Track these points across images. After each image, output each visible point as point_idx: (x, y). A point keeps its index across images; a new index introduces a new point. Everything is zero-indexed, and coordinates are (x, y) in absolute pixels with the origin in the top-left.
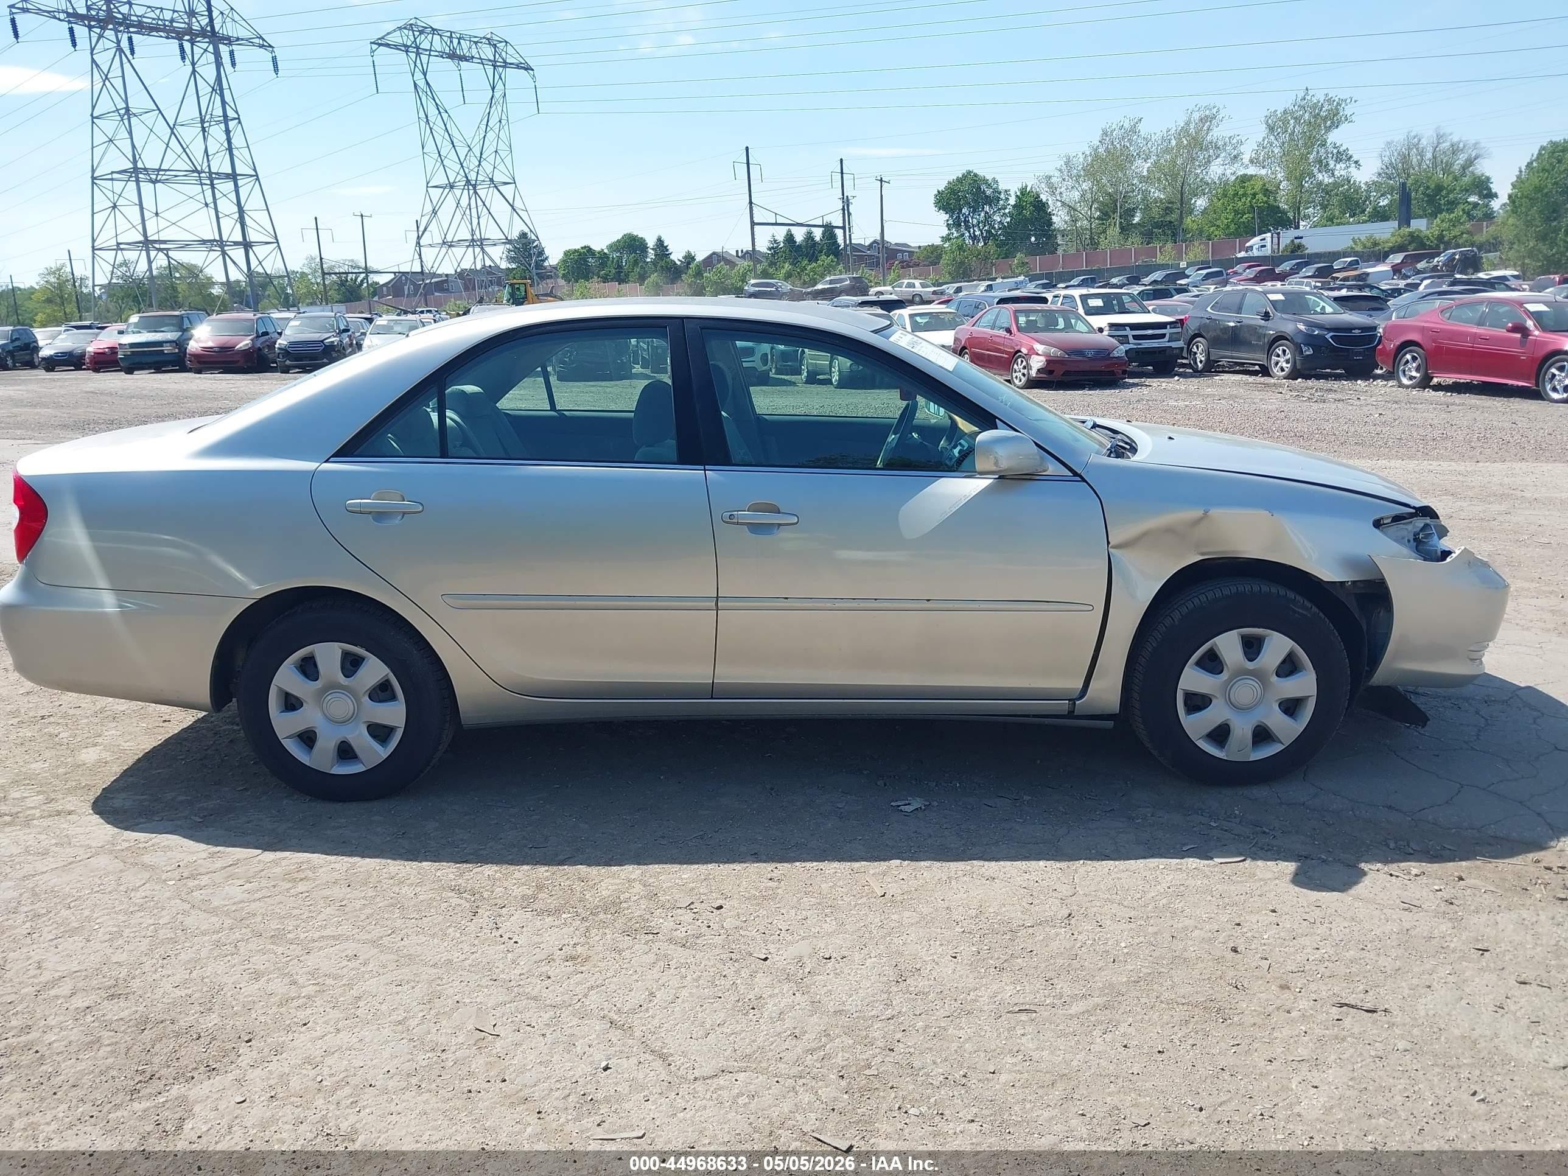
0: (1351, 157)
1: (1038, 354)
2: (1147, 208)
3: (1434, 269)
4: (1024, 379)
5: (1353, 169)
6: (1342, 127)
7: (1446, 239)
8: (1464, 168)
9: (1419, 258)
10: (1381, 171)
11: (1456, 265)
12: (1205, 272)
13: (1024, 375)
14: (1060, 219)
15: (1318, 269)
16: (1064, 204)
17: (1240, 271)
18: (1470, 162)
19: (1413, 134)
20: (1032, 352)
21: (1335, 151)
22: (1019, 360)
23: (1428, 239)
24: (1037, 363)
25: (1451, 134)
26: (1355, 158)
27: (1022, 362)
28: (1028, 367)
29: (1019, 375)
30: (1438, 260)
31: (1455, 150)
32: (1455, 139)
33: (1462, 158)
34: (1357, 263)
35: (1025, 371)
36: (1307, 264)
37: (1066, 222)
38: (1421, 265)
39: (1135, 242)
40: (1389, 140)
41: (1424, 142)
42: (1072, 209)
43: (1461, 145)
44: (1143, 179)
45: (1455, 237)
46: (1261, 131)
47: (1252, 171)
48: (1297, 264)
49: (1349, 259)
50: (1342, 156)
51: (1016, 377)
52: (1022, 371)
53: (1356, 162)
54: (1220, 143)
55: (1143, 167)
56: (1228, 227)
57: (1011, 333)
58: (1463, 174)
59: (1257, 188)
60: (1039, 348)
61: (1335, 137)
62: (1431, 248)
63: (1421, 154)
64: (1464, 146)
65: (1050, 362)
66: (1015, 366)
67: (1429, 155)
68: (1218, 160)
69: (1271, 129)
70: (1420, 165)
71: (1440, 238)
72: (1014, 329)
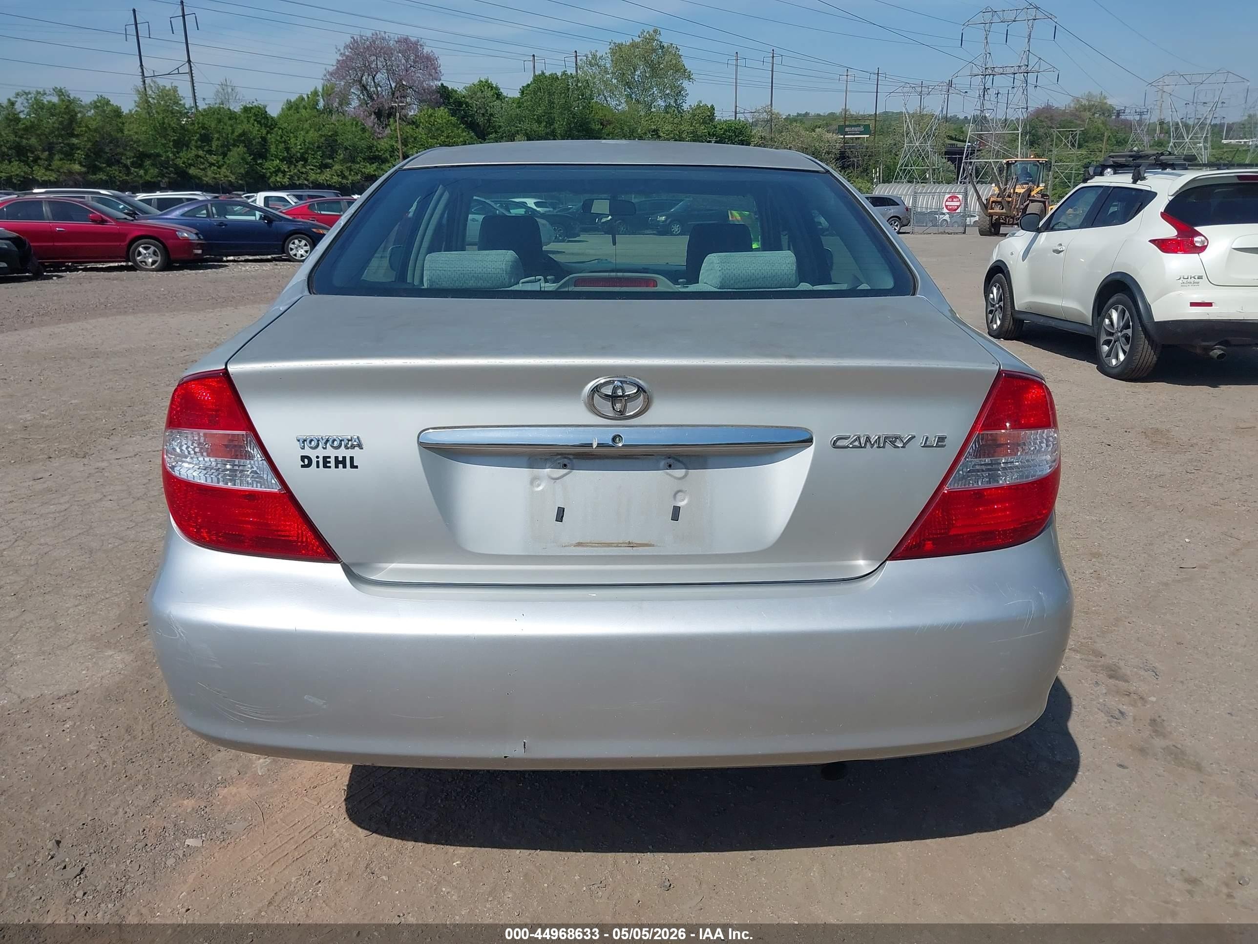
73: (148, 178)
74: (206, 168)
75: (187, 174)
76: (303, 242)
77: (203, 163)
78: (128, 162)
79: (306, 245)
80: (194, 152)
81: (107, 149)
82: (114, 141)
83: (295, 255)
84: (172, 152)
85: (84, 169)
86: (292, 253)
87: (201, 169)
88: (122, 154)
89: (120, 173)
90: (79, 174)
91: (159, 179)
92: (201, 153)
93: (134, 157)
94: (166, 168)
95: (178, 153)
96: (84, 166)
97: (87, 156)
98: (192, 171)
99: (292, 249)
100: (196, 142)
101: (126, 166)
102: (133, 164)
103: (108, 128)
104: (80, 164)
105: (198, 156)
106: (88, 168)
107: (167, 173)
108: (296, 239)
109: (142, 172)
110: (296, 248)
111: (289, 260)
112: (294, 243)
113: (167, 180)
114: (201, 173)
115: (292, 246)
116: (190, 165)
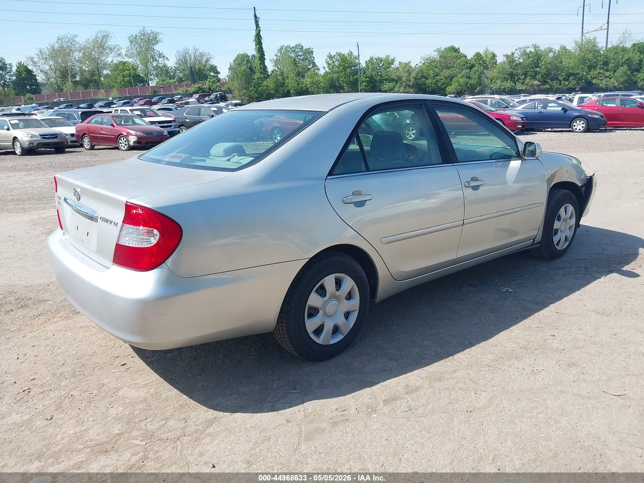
0: (165, 56)
1: (132, 135)
2: (82, 74)
3: (211, 100)
4: (126, 147)
5: (166, 61)
6: (160, 44)
7: (212, 89)
8: (206, 62)
9: (204, 96)
10: (177, 62)
11: (219, 99)
12: (122, 102)
13: (126, 145)
14: (40, 78)
15: (169, 100)
16: (41, 71)
17: (137, 101)
18: (207, 60)
19: (185, 48)
20: (129, 134)
21: (158, 53)
22: (122, 138)
23: (206, 89)
24: (132, 139)
25: (199, 49)
26: (166, 57)
27: (124, 139)
28: (128, 141)
29: (123, 145)
30: (212, 96)
31: (202, 55)
32: (201, 51)
33: (205, 59)
34: (182, 98)
35: (126, 143)
36: (163, 98)
37: (44, 80)
38: (207, 99)
39: (80, 89)
40: (178, 50)
41: (190, 51)
42: (46, 73)
43: (204, 54)
44: (79, 61)
45: (215, 88)
46: (128, 44)
47: (126, 59)
48: (159, 98)
49: (179, 96)
50: (160, 55)
51: (122, 146)
52: (125, 143)
53: (167, 58)
54: (112, 47)
55: (77, 55)
56: (121, 83)
57: (114, 126)
58: (206, 65)
59: (130, 67)
60: (133, 132)
61: (156, 47)
62: (207, 92)
63: (190, 56)
64: (205, 54)
65: (139, 138)
66: (120, 141)
67: (193, 57)
68: (112, 54)
69: (131, 42)
70: (190, 60)
71: (210, 89)
72: (115, 124)
73: (570, 86)
74: (602, 79)
75: (591, 82)
76: (582, 122)
77: (601, 77)
78: (561, 78)
79: (583, 124)
80: (598, 71)
81: (552, 73)
82: (557, 68)
83: (576, 129)
84: (586, 72)
85: (539, 83)
86: (574, 128)
87: (599, 80)
88: (560, 74)
89: (556, 84)
90: (537, 85)
91: (576, 86)
92: (602, 71)
93: (565, 75)
94: (581, 80)
95: (589, 72)
96: (540, 81)
97: (542, 76)
98: (594, 81)
99: (575, 126)
100: (601, 65)
101: (560, 80)
102: (564, 78)
103: (556, 62)
104: (539, 81)
105: (599, 73)
106: (541, 82)
107: (580, 83)
108: (578, 120)
109: (567, 83)
110: (578, 125)
111: (572, 132)
112: (576, 123)
113: (580, 86)
114: (600, 82)
115: (575, 124)
116: (594, 78)
